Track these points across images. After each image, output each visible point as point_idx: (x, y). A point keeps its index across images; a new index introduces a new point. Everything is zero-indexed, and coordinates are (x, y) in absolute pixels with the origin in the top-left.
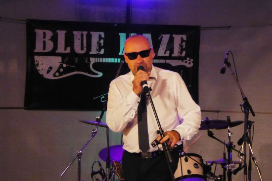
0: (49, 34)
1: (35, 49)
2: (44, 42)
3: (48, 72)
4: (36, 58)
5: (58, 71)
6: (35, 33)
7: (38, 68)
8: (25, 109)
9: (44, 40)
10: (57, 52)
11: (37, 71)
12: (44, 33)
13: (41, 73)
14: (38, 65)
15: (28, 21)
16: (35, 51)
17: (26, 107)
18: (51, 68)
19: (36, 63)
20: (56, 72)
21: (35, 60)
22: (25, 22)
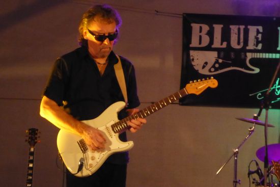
0: (206, 28)
1: (191, 43)
2: (200, 37)
3: (204, 67)
4: (192, 53)
5: (213, 66)
6: (191, 27)
7: (193, 63)
8: (179, 104)
9: (201, 34)
10: (213, 46)
11: (192, 66)
12: (201, 28)
13: (196, 68)
14: (193, 60)
15: (185, 15)
16: (191, 46)
17: (181, 103)
18: (206, 63)
19: (191, 58)
20: (212, 67)
21: (191, 55)
22: (182, 16)
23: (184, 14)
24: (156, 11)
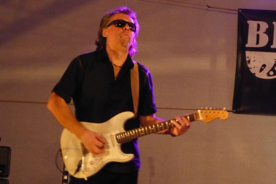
0: (264, 26)
1: (247, 43)
2: (258, 36)
3: (261, 70)
4: (248, 54)
5: (273, 69)
6: (248, 25)
7: (249, 66)
8: (233, 112)
9: (258, 33)
10: (272, 47)
11: (248, 69)
12: (259, 25)
13: (252, 71)
14: (249, 61)
15: (240, 11)
16: (247, 46)
17: (235, 111)
18: (264, 66)
19: (247, 59)
20: (271, 70)
21: (247, 56)
22: (237, 12)
23: (239, 9)
24: (207, 6)
